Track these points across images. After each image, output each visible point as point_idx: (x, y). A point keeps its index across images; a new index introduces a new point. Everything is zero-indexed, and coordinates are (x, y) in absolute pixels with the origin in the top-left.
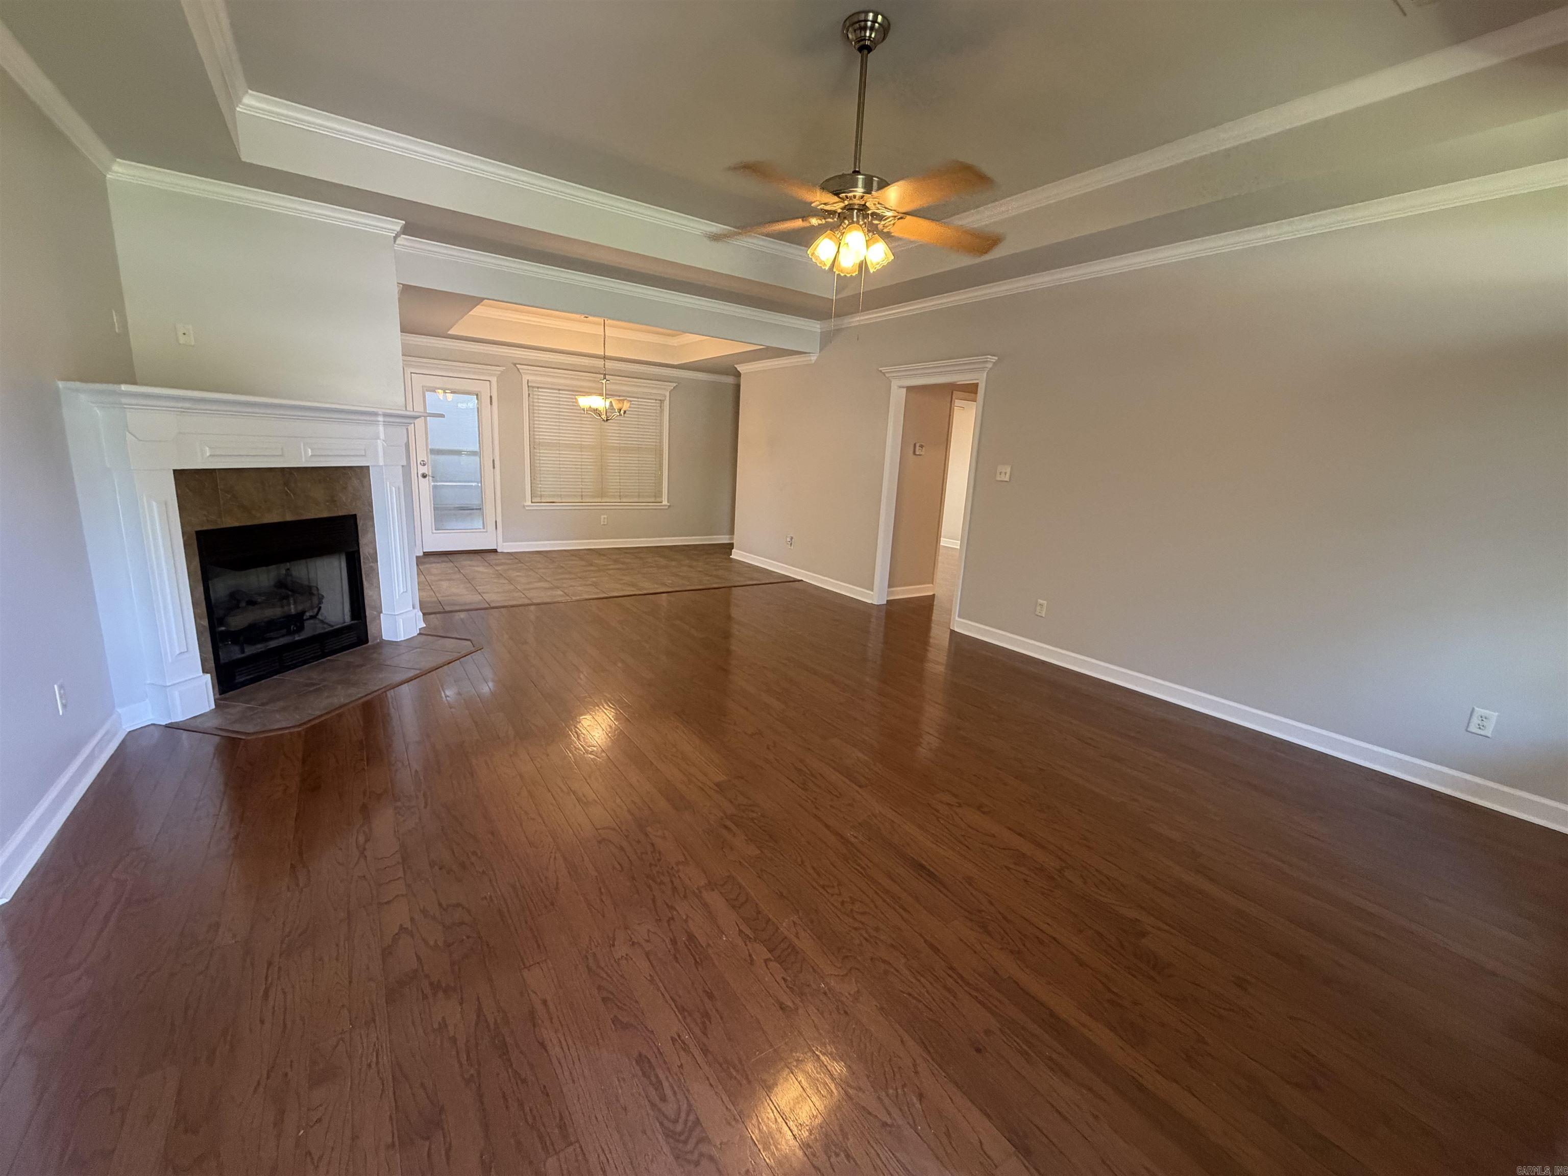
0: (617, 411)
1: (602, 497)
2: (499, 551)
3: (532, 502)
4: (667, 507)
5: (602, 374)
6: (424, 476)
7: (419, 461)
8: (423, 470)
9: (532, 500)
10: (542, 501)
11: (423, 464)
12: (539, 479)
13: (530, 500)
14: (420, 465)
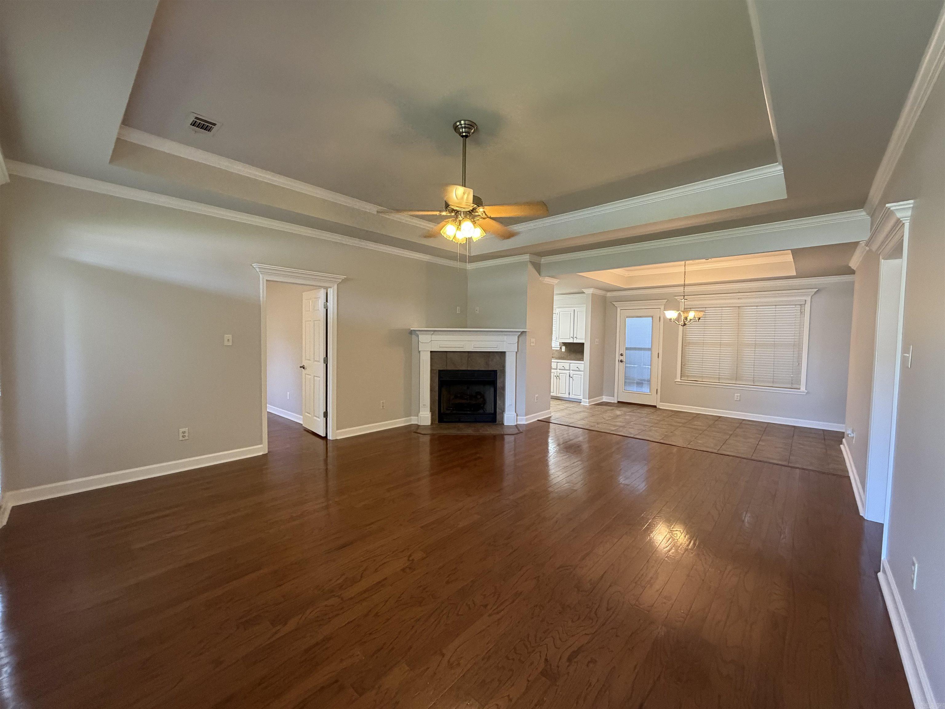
0: (697, 319)
1: (736, 380)
2: (657, 407)
3: (681, 380)
4: (805, 394)
5: (682, 296)
6: (621, 361)
7: (620, 354)
8: (621, 358)
9: (681, 378)
10: (688, 379)
11: (622, 355)
12: (687, 365)
13: (680, 378)
14: (620, 356)
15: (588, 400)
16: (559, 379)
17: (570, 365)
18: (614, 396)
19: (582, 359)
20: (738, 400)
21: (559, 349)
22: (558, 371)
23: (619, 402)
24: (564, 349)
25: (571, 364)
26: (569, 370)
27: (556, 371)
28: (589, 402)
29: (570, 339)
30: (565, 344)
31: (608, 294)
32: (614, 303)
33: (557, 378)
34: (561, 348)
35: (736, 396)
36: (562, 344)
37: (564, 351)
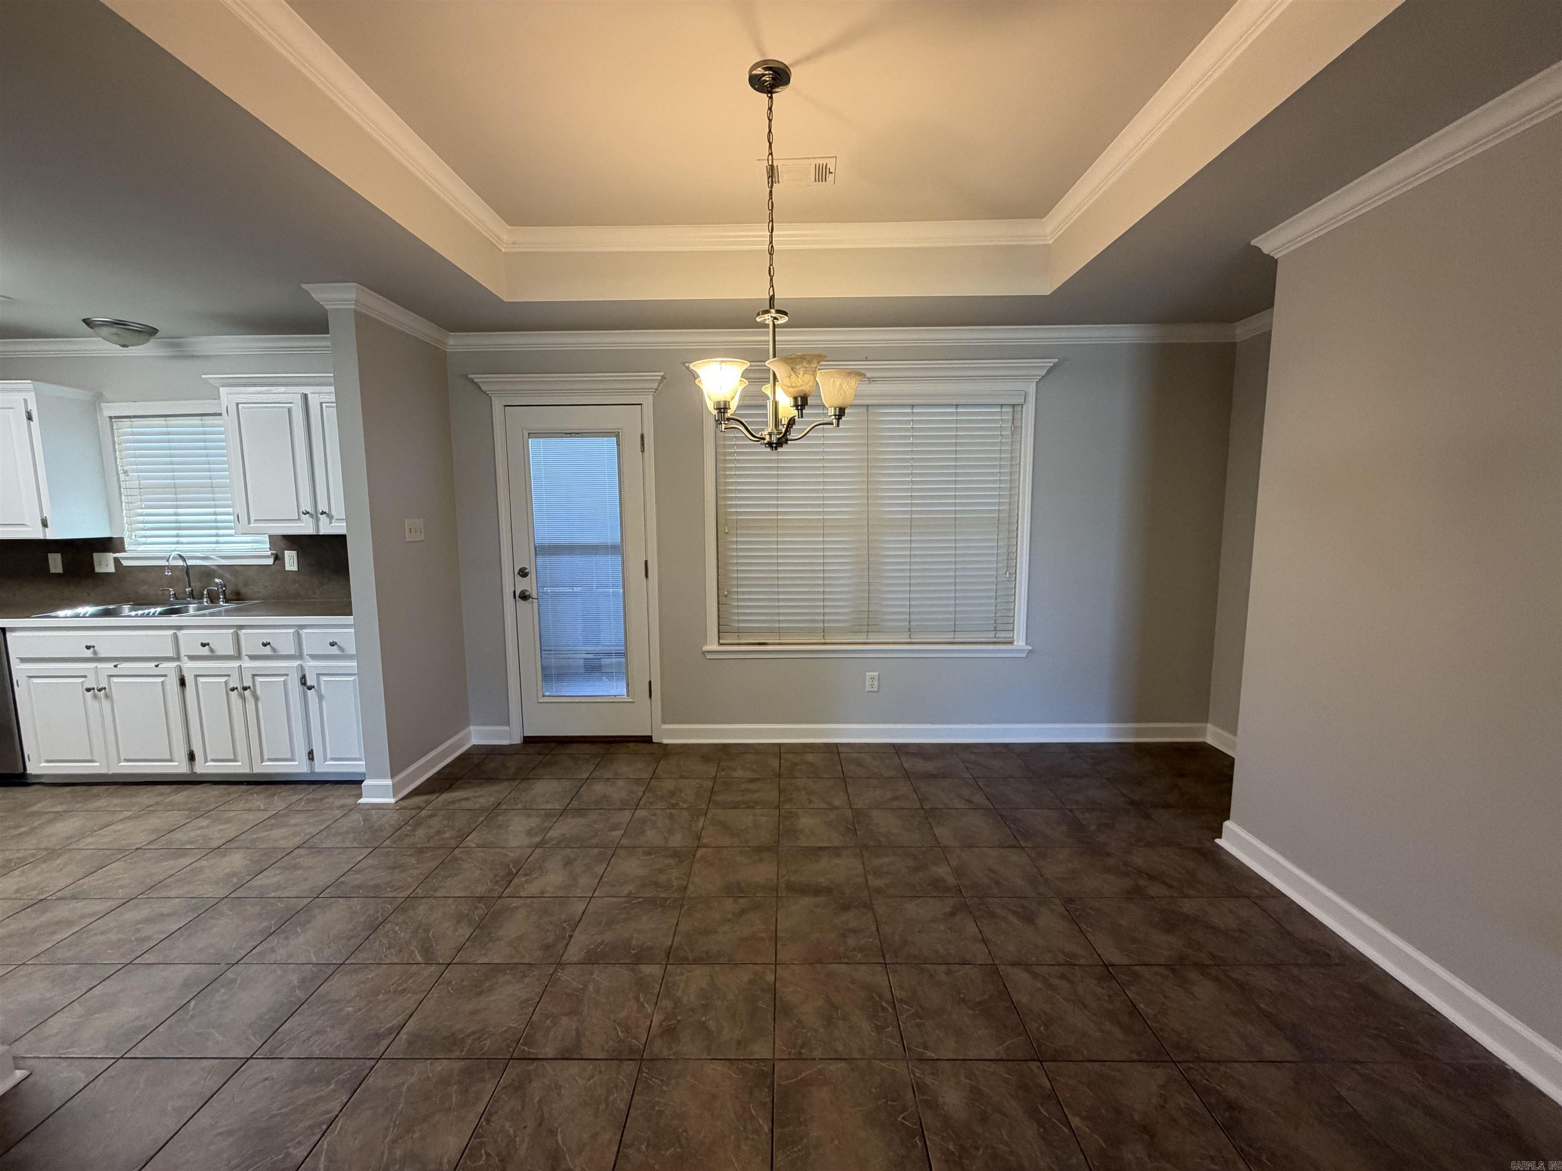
1: (866, 630)
2: (654, 740)
3: (719, 645)
4: (1024, 654)
6: (524, 597)
7: (517, 571)
8: (523, 584)
9: (719, 638)
10: (741, 641)
11: (523, 573)
12: (735, 597)
13: (717, 639)
14: (518, 578)
15: (389, 782)
16: (256, 699)
17: (298, 637)
18: (508, 723)
19: (345, 609)
20: (875, 689)
21: (270, 561)
22: (247, 664)
23: (528, 740)
24: (291, 560)
25: (304, 632)
26: (300, 656)
27: (235, 664)
28: (396, 789)
29: (299, 519)
30: (293, 541)
31: (451, 342)
32: (477, 378)
33: (243, 698)
34: (278, 558)
35: (868, 678)
36: (282, 544)
37: (295, 568)
